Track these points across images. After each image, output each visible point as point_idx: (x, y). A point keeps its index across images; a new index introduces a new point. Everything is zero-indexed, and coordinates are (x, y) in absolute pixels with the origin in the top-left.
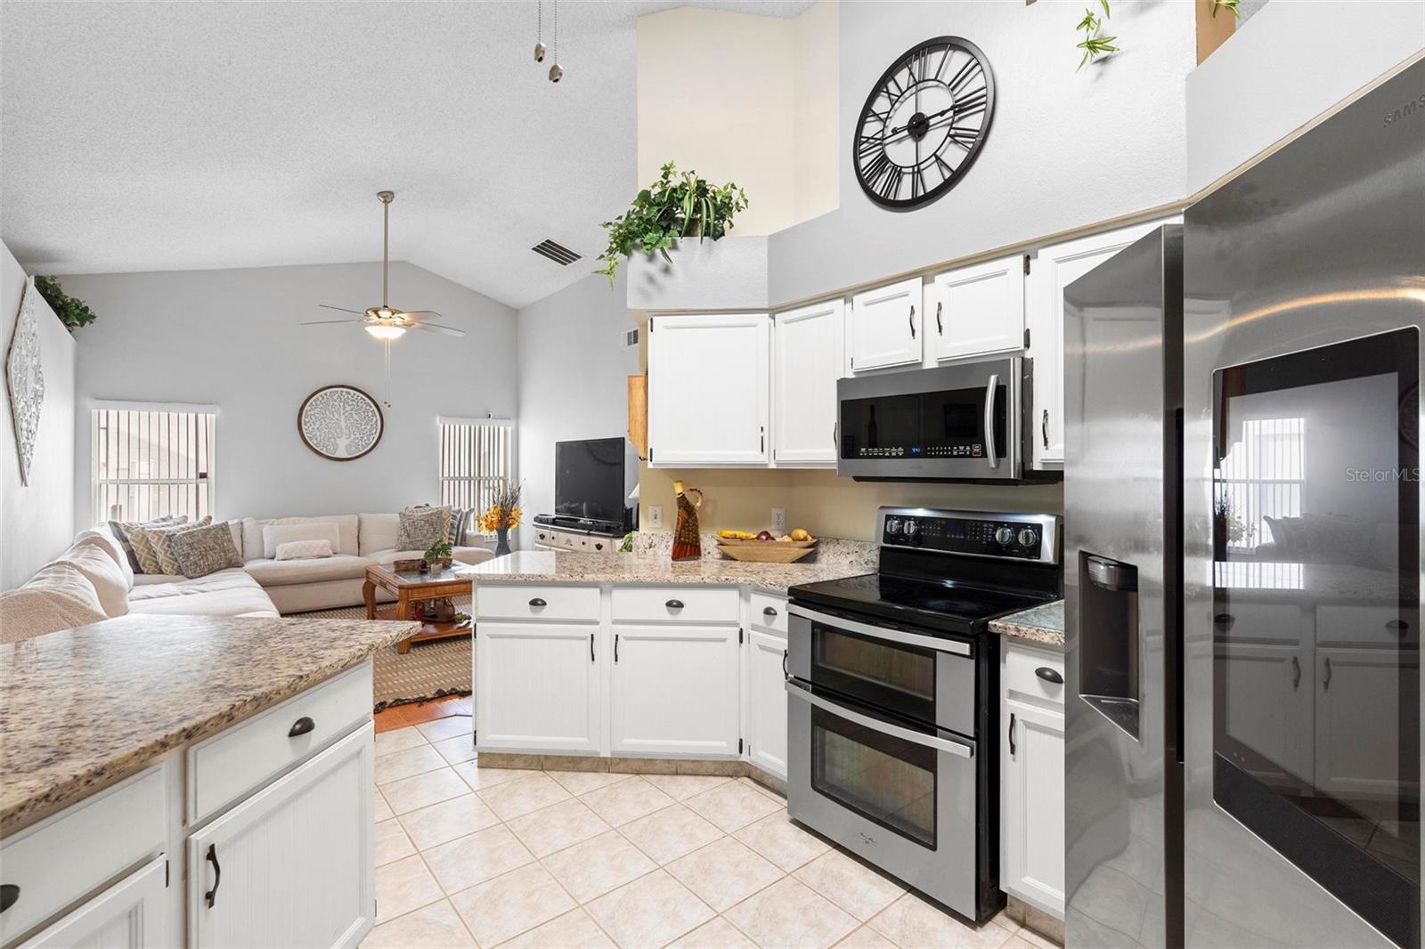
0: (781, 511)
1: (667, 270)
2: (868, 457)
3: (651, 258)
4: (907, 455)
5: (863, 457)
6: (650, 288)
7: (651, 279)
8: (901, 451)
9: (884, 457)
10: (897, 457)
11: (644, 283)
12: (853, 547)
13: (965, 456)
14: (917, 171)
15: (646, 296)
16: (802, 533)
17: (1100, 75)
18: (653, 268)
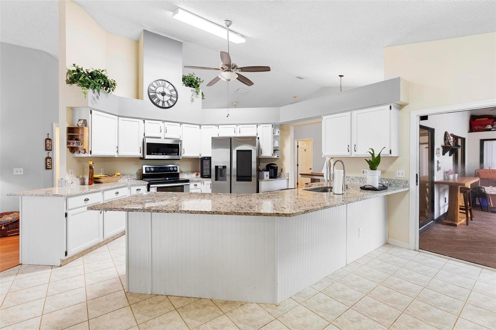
0: (103, 169)
1: (98, 97)
2: (154, 155)
3: (94, 92)
4: (163, 155)
5: (152, 155)
6: (94, 101)
7: (94, 99)
8: (161, 154)
9: (157, 155)
10: (161, 155)
11: (92, 99)
12: (129, 176)
13: (174, 155)
14: (163, 102)
15: (93, 103)
16: (119, 174)
17: (191, 103)
18: (95, 96)
